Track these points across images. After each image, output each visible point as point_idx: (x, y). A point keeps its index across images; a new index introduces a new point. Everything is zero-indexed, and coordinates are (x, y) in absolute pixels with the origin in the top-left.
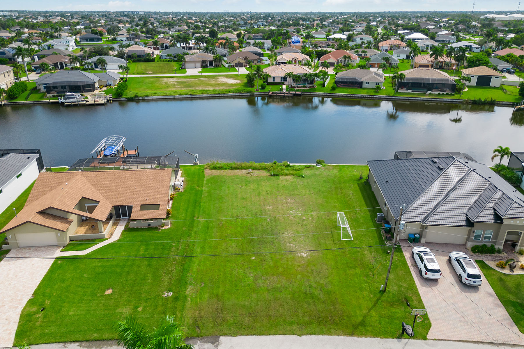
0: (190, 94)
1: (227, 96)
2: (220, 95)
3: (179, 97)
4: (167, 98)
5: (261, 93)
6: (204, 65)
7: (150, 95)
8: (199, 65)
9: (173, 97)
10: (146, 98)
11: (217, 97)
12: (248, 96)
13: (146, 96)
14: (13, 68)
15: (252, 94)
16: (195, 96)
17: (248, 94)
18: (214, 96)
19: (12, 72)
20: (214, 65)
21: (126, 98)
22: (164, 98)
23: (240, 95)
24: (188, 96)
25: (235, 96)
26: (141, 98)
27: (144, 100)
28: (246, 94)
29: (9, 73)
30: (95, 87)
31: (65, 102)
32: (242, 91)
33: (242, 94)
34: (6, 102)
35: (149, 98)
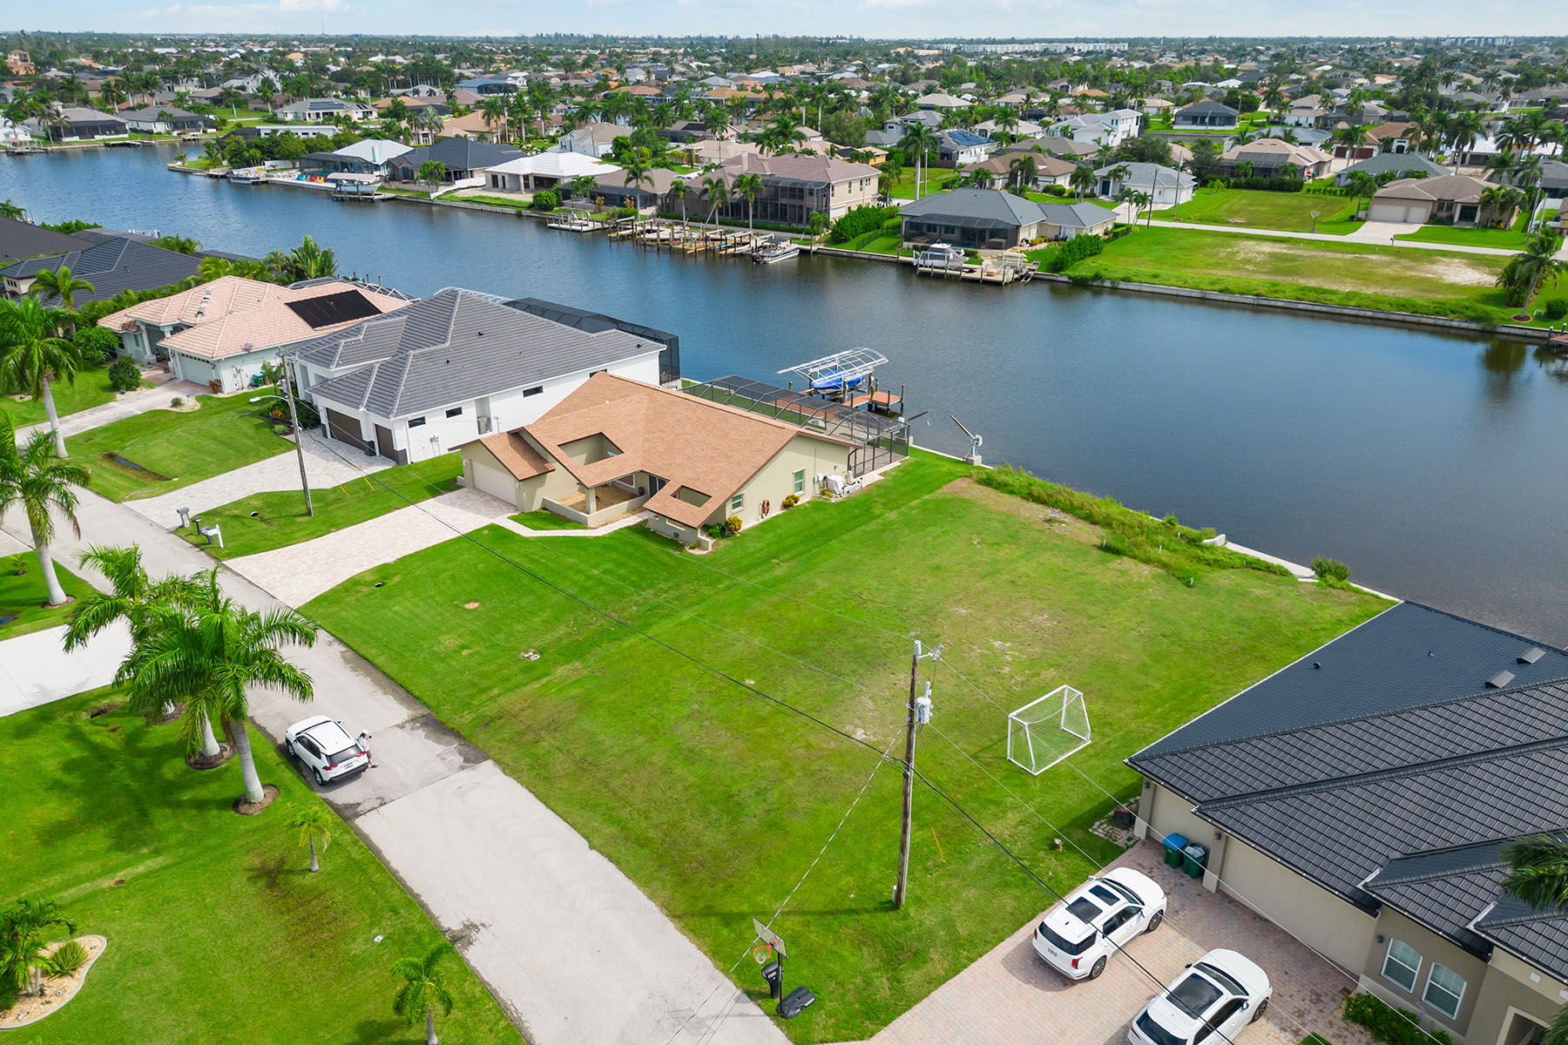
0: (1257, 295)
1: (1387, 320)
2: (1362, 313)
3: (1218, 298)
4: (1183, 294)
5: (1529, 333)
6: (1443, 214)
7: (1136, 279)
8: (1422, 213)
9: (1199, 295)
10: (1123, 285)
11: (1346, 318)
12: (1472, 333)
13: (1125, 280)
14: (880, 172)
15: (1488, 328)
16: (1272, 303)
17: (1473, 326)
18: (1337, 311)
19: (875, 182)
20: (1477, 220)
21: (1070, 278)
22: (1175, 293)
23: (1441, 322)
24: (1249, 299)
25: (1419, 323)
26: (1107, 284)
27: (1114, 290)
28: (1465, 325)
29: (864, 183)
30: (1016, 240)
31: (921, 266)
32: (1452, 312)
33: (1447, 323)
34: (821, 247)
35: (1131, 286)
